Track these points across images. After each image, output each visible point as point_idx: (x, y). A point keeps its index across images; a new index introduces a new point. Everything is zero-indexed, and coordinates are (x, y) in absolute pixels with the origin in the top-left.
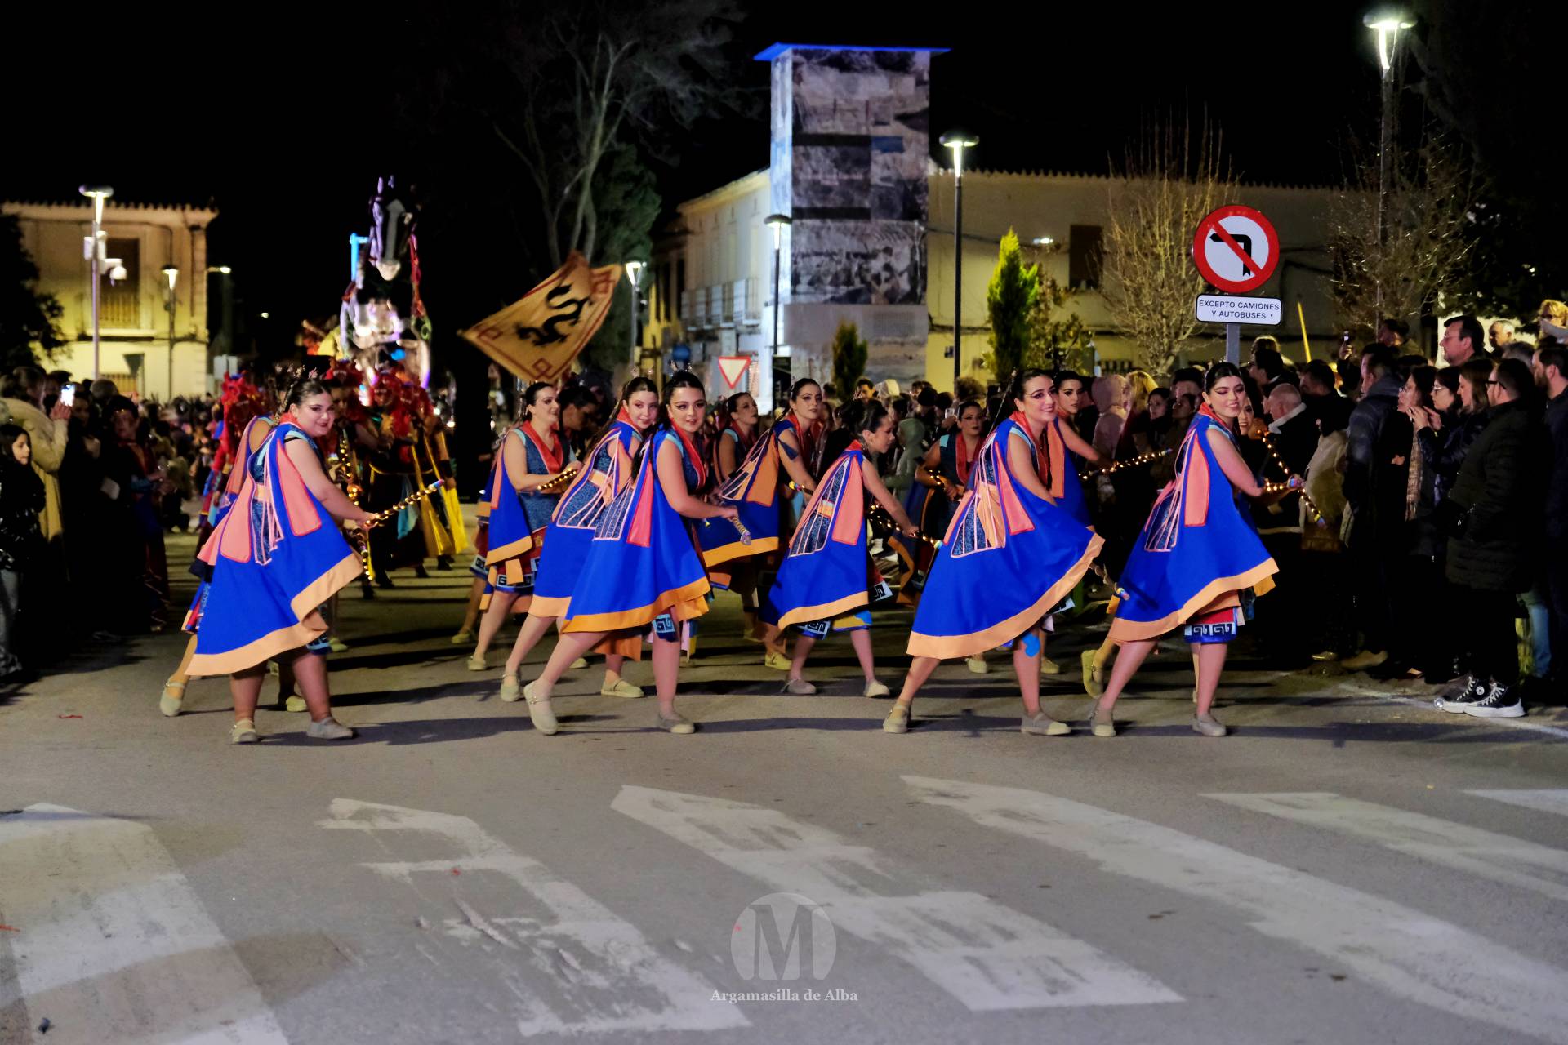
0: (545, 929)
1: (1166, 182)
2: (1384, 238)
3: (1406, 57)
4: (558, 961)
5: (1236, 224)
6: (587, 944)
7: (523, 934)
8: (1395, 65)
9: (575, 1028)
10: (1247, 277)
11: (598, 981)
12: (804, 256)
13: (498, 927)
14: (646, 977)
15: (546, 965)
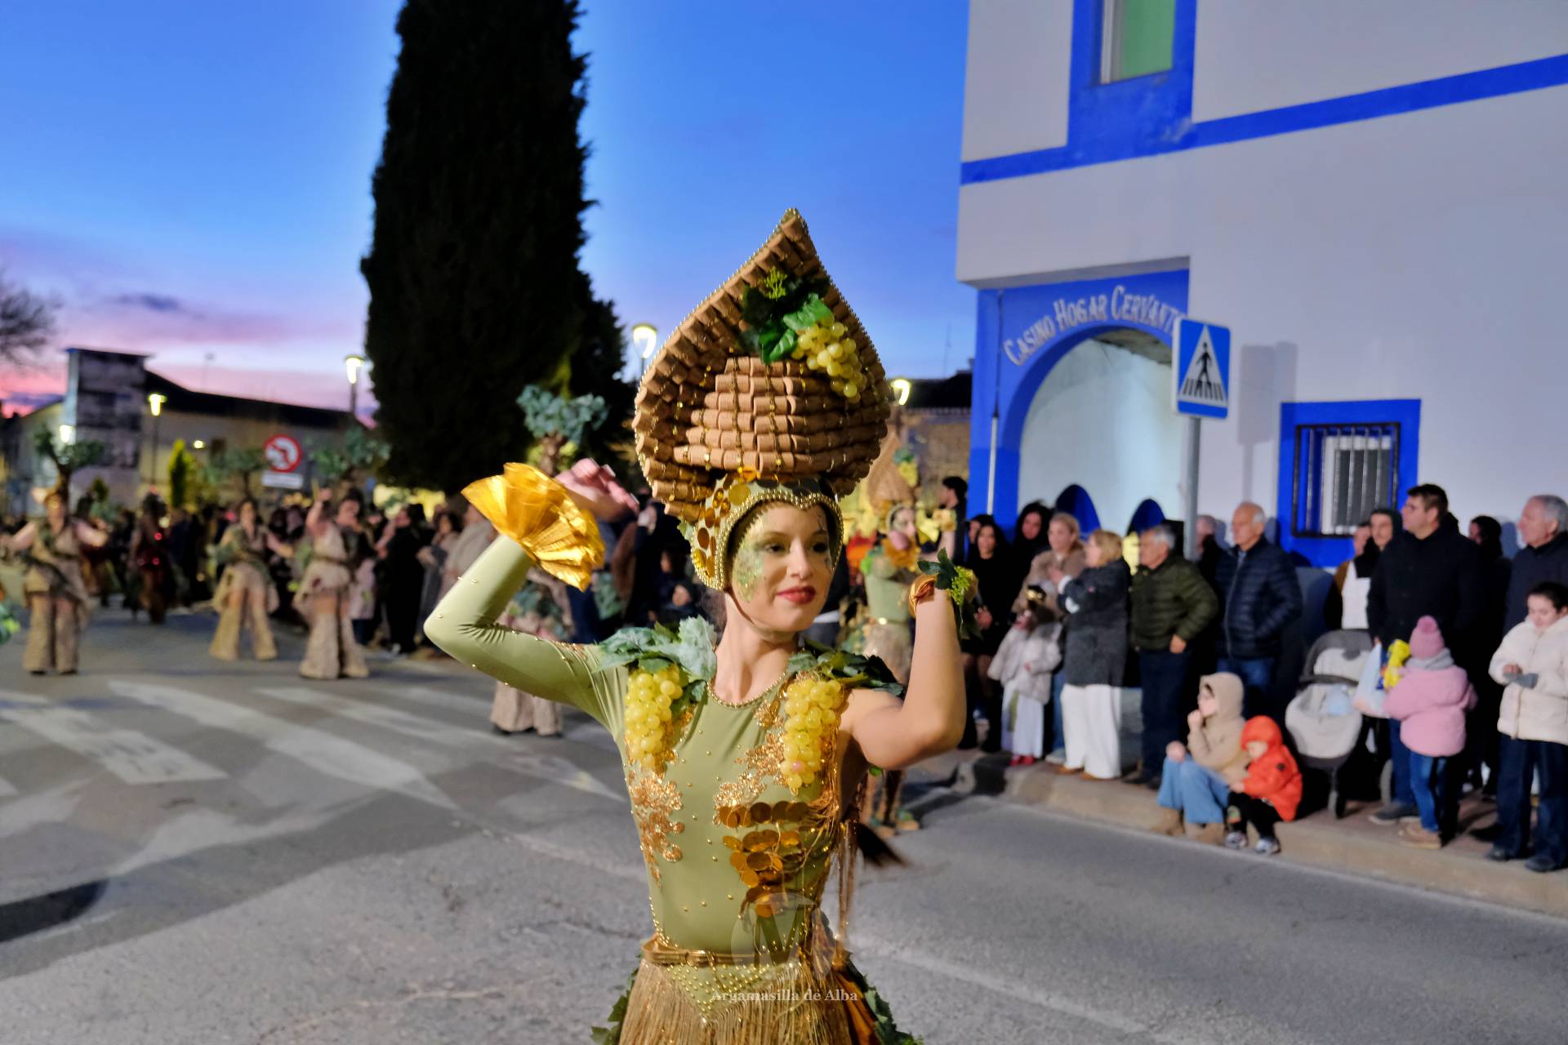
5: (283, 443)
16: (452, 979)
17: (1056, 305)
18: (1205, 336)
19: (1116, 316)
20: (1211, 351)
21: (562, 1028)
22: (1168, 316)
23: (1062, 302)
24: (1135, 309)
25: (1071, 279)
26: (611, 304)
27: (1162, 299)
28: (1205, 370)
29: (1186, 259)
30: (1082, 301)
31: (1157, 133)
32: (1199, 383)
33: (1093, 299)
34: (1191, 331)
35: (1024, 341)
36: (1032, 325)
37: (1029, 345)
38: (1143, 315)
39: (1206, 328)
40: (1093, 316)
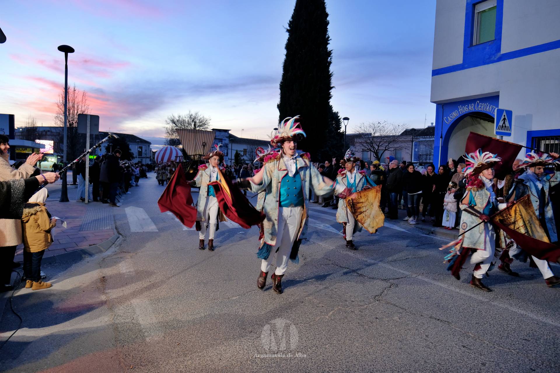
16: (305, 277)
17: (459, 107)
18: (505, 113)
19: (476, 110)
20: (506, 117)
21: (332, 290)
22: (493, 108)
23: (461, 106)
24: (482, 107)
25: (463, 100)
26: (337, 112)
27: (491, 104)
28: (504, 123)
29: (499, 92)
30: (467, 106)
31: (490, 58)
32: (503, 126)
33: (470, 105)
34: (500, 112)
35: (450, 117)
36: (452, 113)
37: (451, 118)
38: (485, 109)
39: (505, 111)
40: (470, 110)
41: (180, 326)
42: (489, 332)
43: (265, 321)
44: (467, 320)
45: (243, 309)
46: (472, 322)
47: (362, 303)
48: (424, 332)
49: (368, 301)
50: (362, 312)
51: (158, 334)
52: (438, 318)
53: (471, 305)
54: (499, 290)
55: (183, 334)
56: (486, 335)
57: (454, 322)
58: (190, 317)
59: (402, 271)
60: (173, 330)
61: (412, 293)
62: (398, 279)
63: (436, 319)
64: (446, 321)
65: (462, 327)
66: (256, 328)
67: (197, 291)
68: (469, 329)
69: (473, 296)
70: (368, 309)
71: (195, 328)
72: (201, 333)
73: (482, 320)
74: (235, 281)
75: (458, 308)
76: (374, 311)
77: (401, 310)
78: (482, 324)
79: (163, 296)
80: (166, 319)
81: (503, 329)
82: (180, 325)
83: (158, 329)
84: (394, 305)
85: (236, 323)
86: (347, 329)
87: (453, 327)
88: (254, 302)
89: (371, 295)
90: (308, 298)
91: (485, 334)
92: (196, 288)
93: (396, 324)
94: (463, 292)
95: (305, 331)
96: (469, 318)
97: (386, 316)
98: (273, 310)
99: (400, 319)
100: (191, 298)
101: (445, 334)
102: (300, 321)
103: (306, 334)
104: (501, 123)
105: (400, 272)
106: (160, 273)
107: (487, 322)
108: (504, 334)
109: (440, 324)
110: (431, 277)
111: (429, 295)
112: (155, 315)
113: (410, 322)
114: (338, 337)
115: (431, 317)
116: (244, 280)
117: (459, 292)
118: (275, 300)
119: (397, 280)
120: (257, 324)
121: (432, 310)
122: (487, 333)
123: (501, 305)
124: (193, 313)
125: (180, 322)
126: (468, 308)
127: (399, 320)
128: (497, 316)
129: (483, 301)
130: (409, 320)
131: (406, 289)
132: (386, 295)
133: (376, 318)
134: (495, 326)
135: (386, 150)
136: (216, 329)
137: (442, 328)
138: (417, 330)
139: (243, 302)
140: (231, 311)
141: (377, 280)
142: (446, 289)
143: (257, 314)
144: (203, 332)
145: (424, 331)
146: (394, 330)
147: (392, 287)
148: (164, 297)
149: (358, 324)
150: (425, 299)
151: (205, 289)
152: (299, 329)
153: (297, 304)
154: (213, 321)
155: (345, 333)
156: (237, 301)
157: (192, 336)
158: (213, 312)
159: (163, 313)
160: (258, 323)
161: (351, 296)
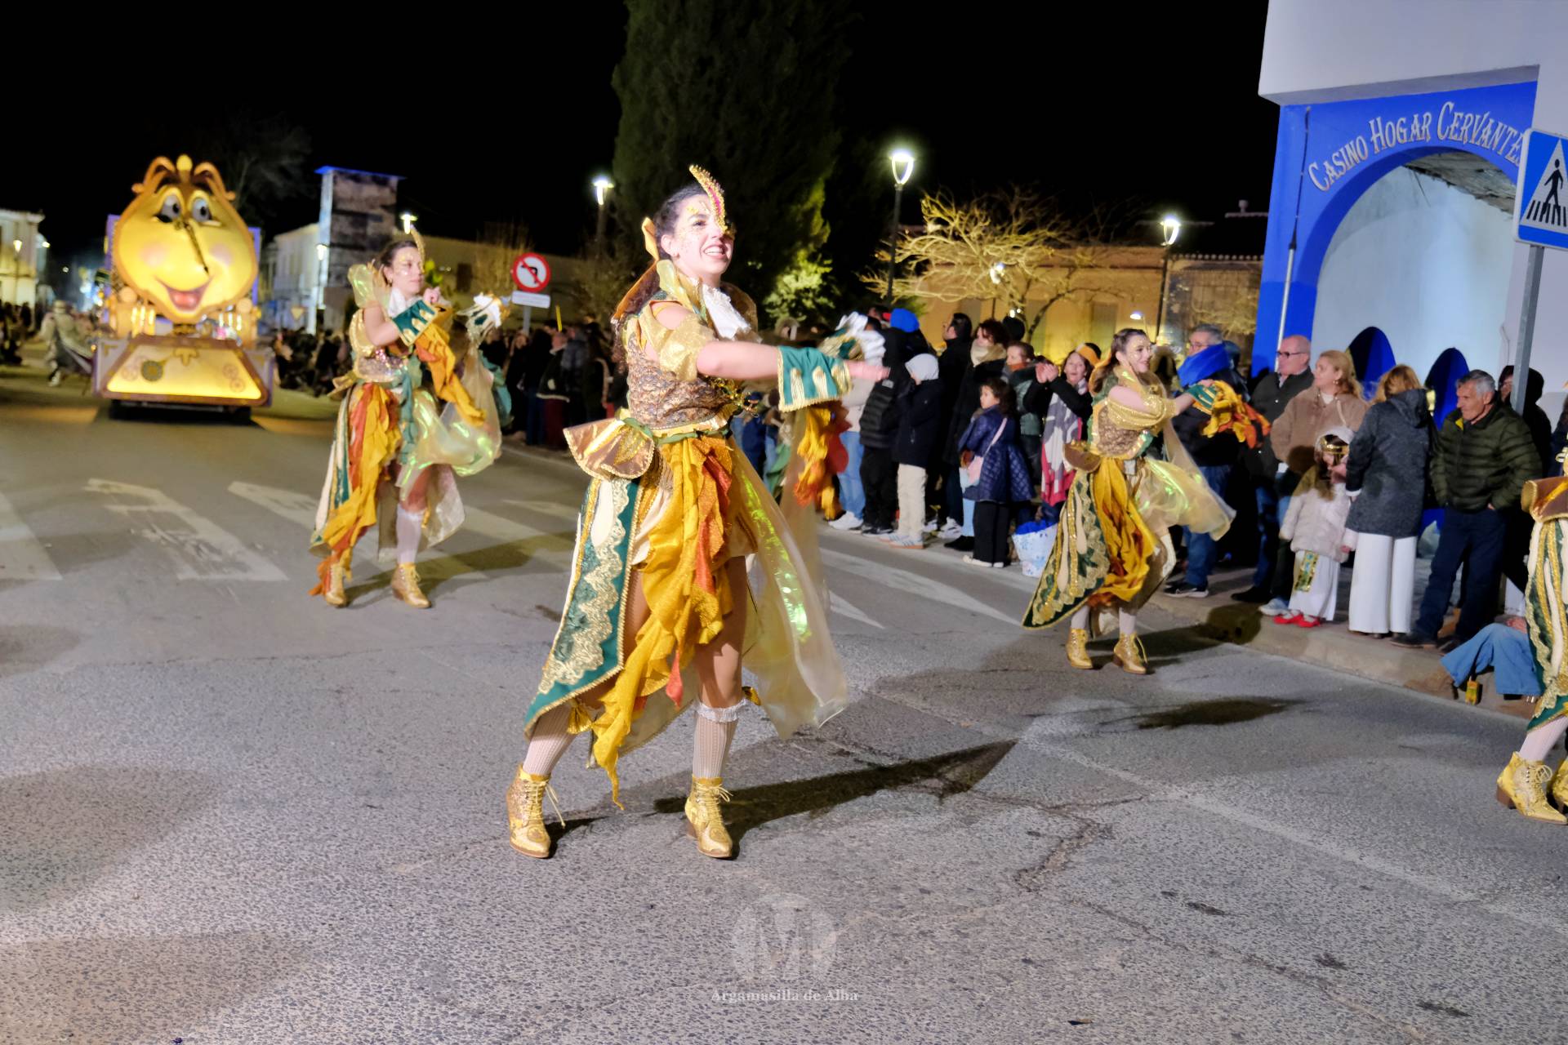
0: (193, 536)
1: (502, 245)
2: (596, 275)
3: (611, 205)
4: (198, 549)
5: (533, 261)
6: (213, 544)
7: (181, 538)
8: (605, 202)
9: (204, 577)
10: (536, 286)
11: (216, 558)
12: (335, 265)
13: (171, 535)
14: (240, 558)
15: (193, 552)
17: (1372, 122)
18: (1558, 151)
19: (1442, 137)
20: (1563, 169)
23: (1379, 119)
24: (1465, 128)
25: (1389, 94)
27: (1498, 118)
28: (1554, 192)
29: (1535, 69)
30: (1403, 119)
32: (1546, 205)
33: (1416, 116)
34: (1542, 145)
35: (1331, 163)
36: (1343, 146)
37: (1338, 168)
38: (1475, 135)
39: (1560, 142)
40: (1415, 137)
41: (150, 987)
42: (1486, 1022)
43: (542, 966)
44: (1396, 973)
45: (445, 914)
46: (1418, 982)
47: (967, 900)
48: (1224, 1019)
49: (990, 891)
50: (966, 936)
51: (38, 1022)
52: (1282, 965)
53: (1410, 913)
54: (1511, 858)
55: (160, 1022)
56: (1476, 1032)
57: (1343, 979)
58: (198, 947)
59: (1123, 775)
60: (115, 1004)
61: (1169, 862)
62: (1110, 804)
63: (1269, 967)
64: (1312, 977)
65: (1378, 1000)
66: (500, 996)
67: (233, 835)
68: (1406, 1009)
69: (1413, 878)
70: (992, 924)
71: (219, 993)
72: (249, 1019)
73: (1456, 976)
74: (407, 797)
75: (1359, 924)
76: (1015, 931)
77: (1127, 932)
78: (1456, 989)
79: (73, 854)
80: (83, 955)
81: (1539, 1009)
82: (149, 980)
83: (38, 998)
84: (1100, 910)
85: (409, 976)
86: (905, 1003)
87: (1342, 999)
88: (493, 888)
89: (1001, 867)
90: (734, 877)
91: (1471, 1030)
92: (231, 823)
93: (1110, 985)
94: (1373, 862)
95: (721, 1010)
96: (1403, 965)
97: (1068, 953)
98: (578, 921)
99: (1123, 966)
100: (206, 866)
101: (1310, 1028)
102: (697, 971)
103: (726, 1024)
104: (1541, 193)
105: (1118, 779)
106: (61, 756)
107: (1476, 982)
108: (1547, 1030)
109: (1290, 987)
110: (1242, 802)
111: (1238, 874)
112: (31, 939)
113: (1168, 981)
114: (863, 1037)
115: (1250, 960)
116: (448, 792)
117: (1358, 862)
118: (589, 882)
119: (1107, 810)
120: (508, 981)
121: (1254, 932)
122: (1477, 1024)
123: (1524, 917)
124: (213, 928)
125: (149, 971)
126: (1399, 925)
127: (1118, 969)
128: (1514, 959)
129: (1455, 899)
130: (1161, 970)
131: (1145, 846)
132: (1064, 865)
133: (1025, 961)
134: (1509, 998)
135: (1059, 296)
136: (318, 1002)
137: (1297, 1004)
138: (1195, 1010)
139: (445, 887)
140: (388, 924)
141: (1023, 806)
142: (1305, 848)
143: (507, 938)
144: (257, 1012)
145: (1226, 1015)
146: (1103, 1009)
147: (1086, 835)
148: (76, 859)
149: (949, 985)
150: (1225, 886)
151: (274, 828)
152: (695, 1003)
153: (687, 898)
154: (307, 966)
155: (893, 1021)
156: (417, 883)
157: (201, 1030)
158: (307, 927)
159: (67, 927)
160: (513, 975)
161: (916, 870)
